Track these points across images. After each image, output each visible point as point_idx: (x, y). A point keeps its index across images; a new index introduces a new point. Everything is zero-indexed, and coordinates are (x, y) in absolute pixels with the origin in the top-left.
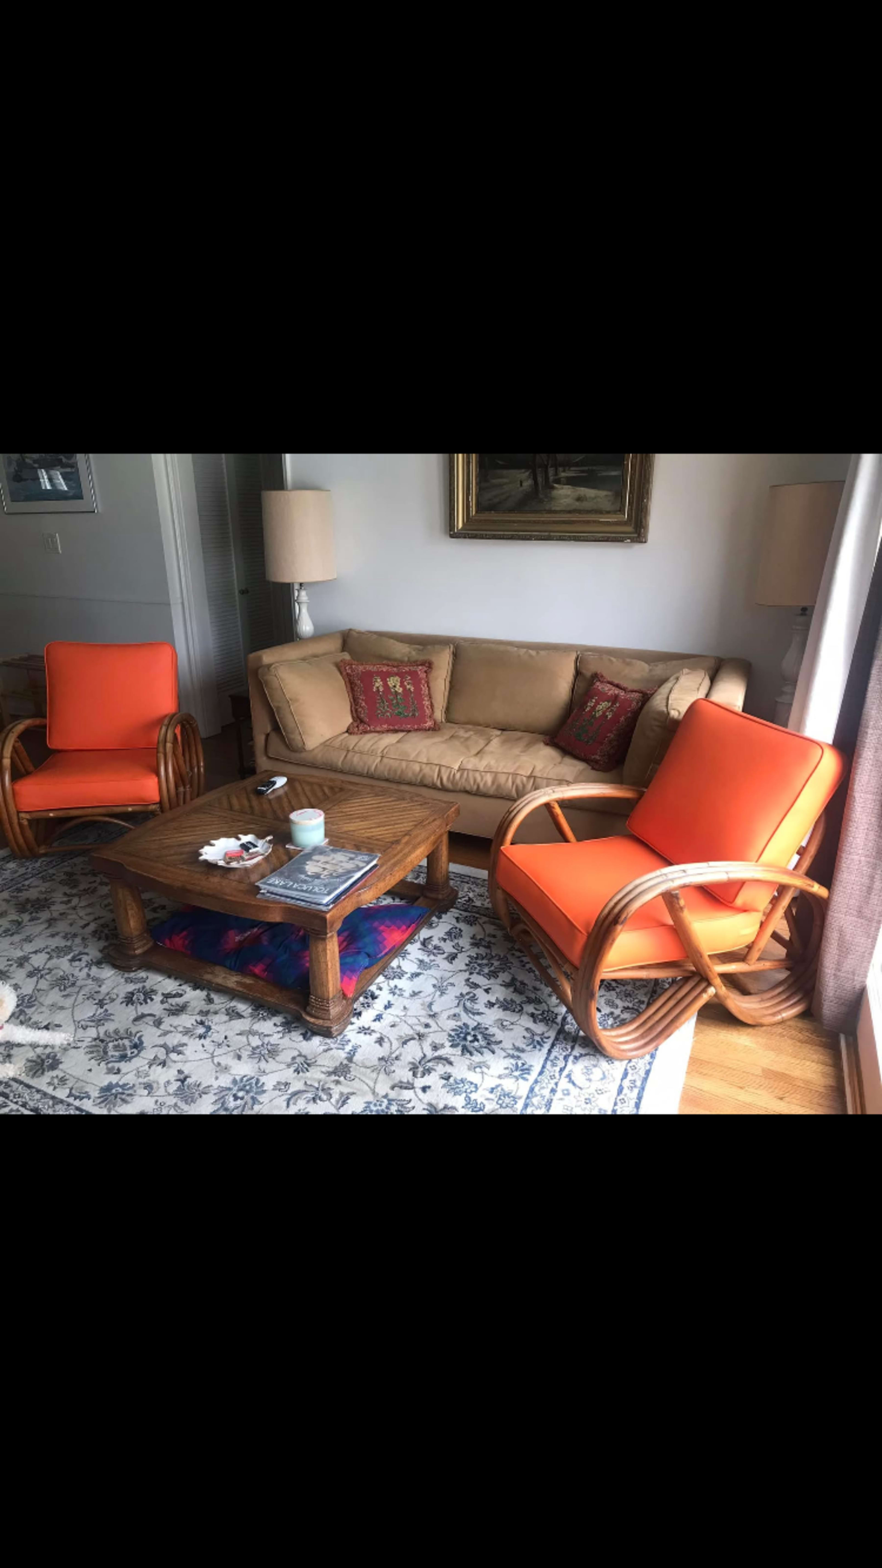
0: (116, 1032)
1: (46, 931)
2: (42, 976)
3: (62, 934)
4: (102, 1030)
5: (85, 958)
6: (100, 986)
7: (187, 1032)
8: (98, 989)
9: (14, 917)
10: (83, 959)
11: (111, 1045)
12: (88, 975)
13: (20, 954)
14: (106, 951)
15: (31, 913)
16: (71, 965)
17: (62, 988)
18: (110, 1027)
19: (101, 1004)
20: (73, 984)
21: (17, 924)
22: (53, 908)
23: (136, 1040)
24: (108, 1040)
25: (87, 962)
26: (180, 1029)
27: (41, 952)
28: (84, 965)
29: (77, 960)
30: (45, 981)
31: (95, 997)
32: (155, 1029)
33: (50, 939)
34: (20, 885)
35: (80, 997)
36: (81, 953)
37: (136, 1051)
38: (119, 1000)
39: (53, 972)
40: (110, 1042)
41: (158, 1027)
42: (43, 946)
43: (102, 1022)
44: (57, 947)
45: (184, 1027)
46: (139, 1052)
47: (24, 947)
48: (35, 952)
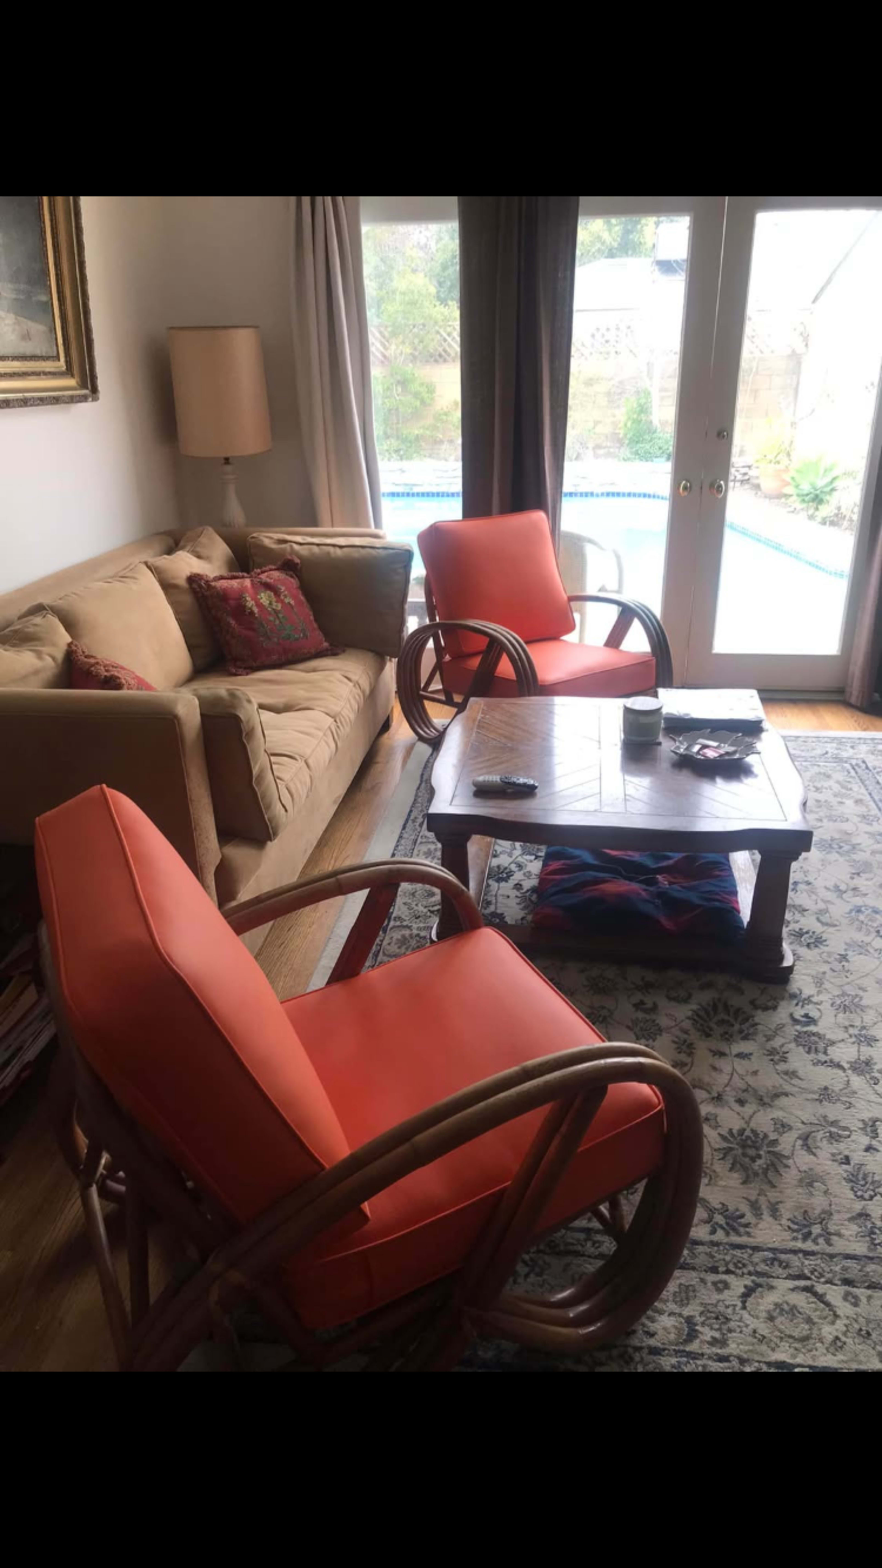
0: (860, 929)
1: (794, 1090)
2: (863, 1028)
3: (782, 1067)
4: (867, 939)
5: (799, 1013)
6: (824, 973)
7: (812, 892)
8: (829, 973)
9: (803, 1160)
10: (802, 1012)
11: (875, 925)
12: (819, 993)
13: (857, 1081)
14: (770, 1004)
15: (775, 1142)
16: (820, 1017)
17: (857, 1000)
18: (859, 937)
19: (844, 958)
20: (844, 994)
21: (810, 1141)
22: (736, 1125)
23: (853, 914)
24: (872, 930)
25: (802, 1006)
26: (814, 897)
27: (831, 1061)
28: (810, 1006)
29: (810, 1018)
30: (865, 1020)
31: (841, 967)
32: (830, 910)
33: (801, 1073)
34: (720, 1236)
35: (851, 978)
36: (796, 1021)
37: (863, 909)
38: (826, 949)
39: (847, 1023)
40: (873, 927)
41: (827, 908)
42: (821, 1069)
43: (860, 944)
44: (809, 1052)
45: (810, 896)
46: (861, 907)
47: (841, 1086)
48: (839, 1066)
